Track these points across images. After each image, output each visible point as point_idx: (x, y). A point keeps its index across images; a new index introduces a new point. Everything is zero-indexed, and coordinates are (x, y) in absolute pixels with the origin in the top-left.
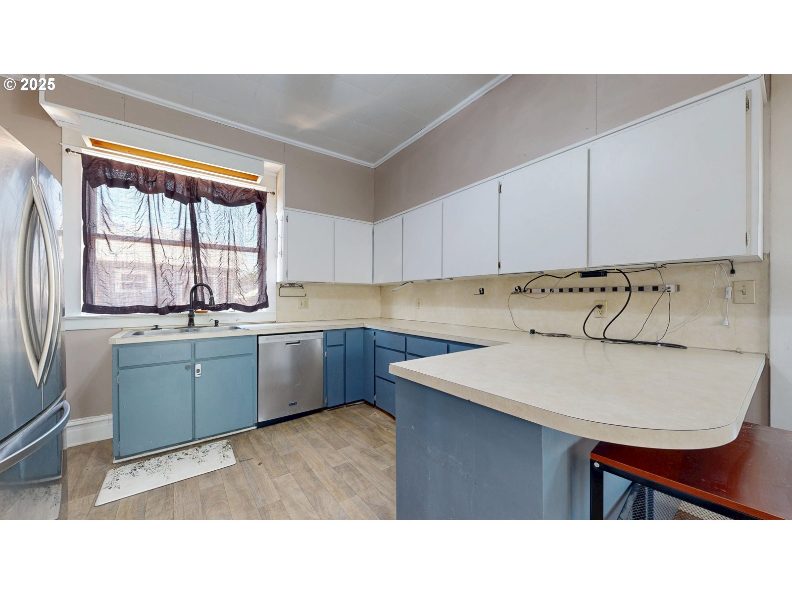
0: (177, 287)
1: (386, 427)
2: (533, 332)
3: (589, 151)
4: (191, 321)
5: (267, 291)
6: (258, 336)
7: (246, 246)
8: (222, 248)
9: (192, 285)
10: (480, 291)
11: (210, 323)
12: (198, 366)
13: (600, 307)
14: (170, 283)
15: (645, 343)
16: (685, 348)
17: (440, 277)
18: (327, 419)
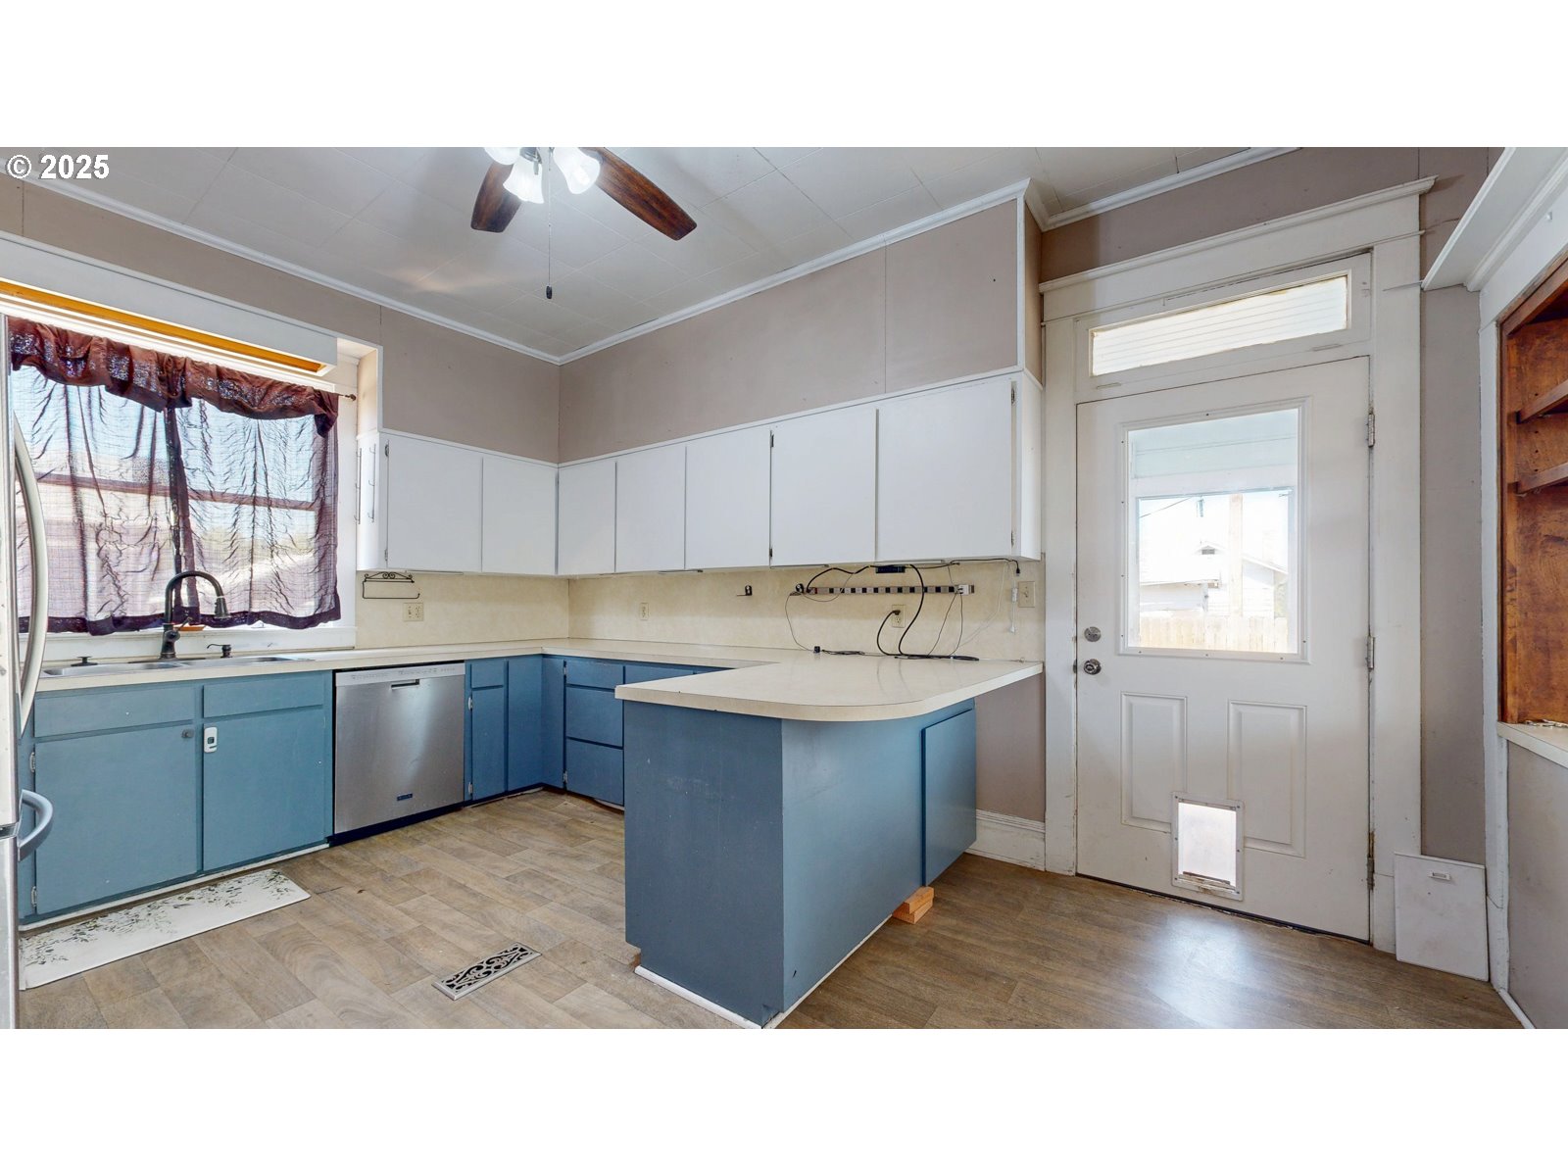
0: (130, 579)
1: (588, 819)
2: (817, 650)
3: (877, 411)
4: (168, 646)
5: (337, 587)
6: (335, 672)
7: (292, 499)
8: (239, 500)
9: (172, 574)
10: (746, 590)
11: (208, 651)
12: (211, 732)
13: (897, 612)
14: (114, 569)
15: (940, 657)
16: (977, 660)
17: (682, 568)
18: (473, 820)
